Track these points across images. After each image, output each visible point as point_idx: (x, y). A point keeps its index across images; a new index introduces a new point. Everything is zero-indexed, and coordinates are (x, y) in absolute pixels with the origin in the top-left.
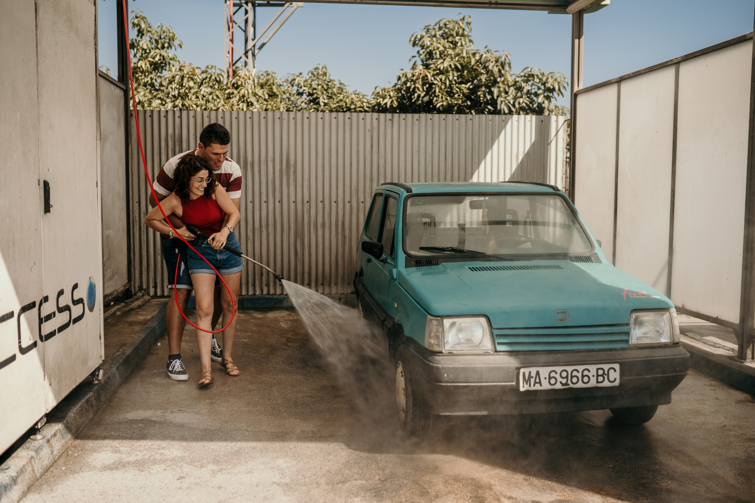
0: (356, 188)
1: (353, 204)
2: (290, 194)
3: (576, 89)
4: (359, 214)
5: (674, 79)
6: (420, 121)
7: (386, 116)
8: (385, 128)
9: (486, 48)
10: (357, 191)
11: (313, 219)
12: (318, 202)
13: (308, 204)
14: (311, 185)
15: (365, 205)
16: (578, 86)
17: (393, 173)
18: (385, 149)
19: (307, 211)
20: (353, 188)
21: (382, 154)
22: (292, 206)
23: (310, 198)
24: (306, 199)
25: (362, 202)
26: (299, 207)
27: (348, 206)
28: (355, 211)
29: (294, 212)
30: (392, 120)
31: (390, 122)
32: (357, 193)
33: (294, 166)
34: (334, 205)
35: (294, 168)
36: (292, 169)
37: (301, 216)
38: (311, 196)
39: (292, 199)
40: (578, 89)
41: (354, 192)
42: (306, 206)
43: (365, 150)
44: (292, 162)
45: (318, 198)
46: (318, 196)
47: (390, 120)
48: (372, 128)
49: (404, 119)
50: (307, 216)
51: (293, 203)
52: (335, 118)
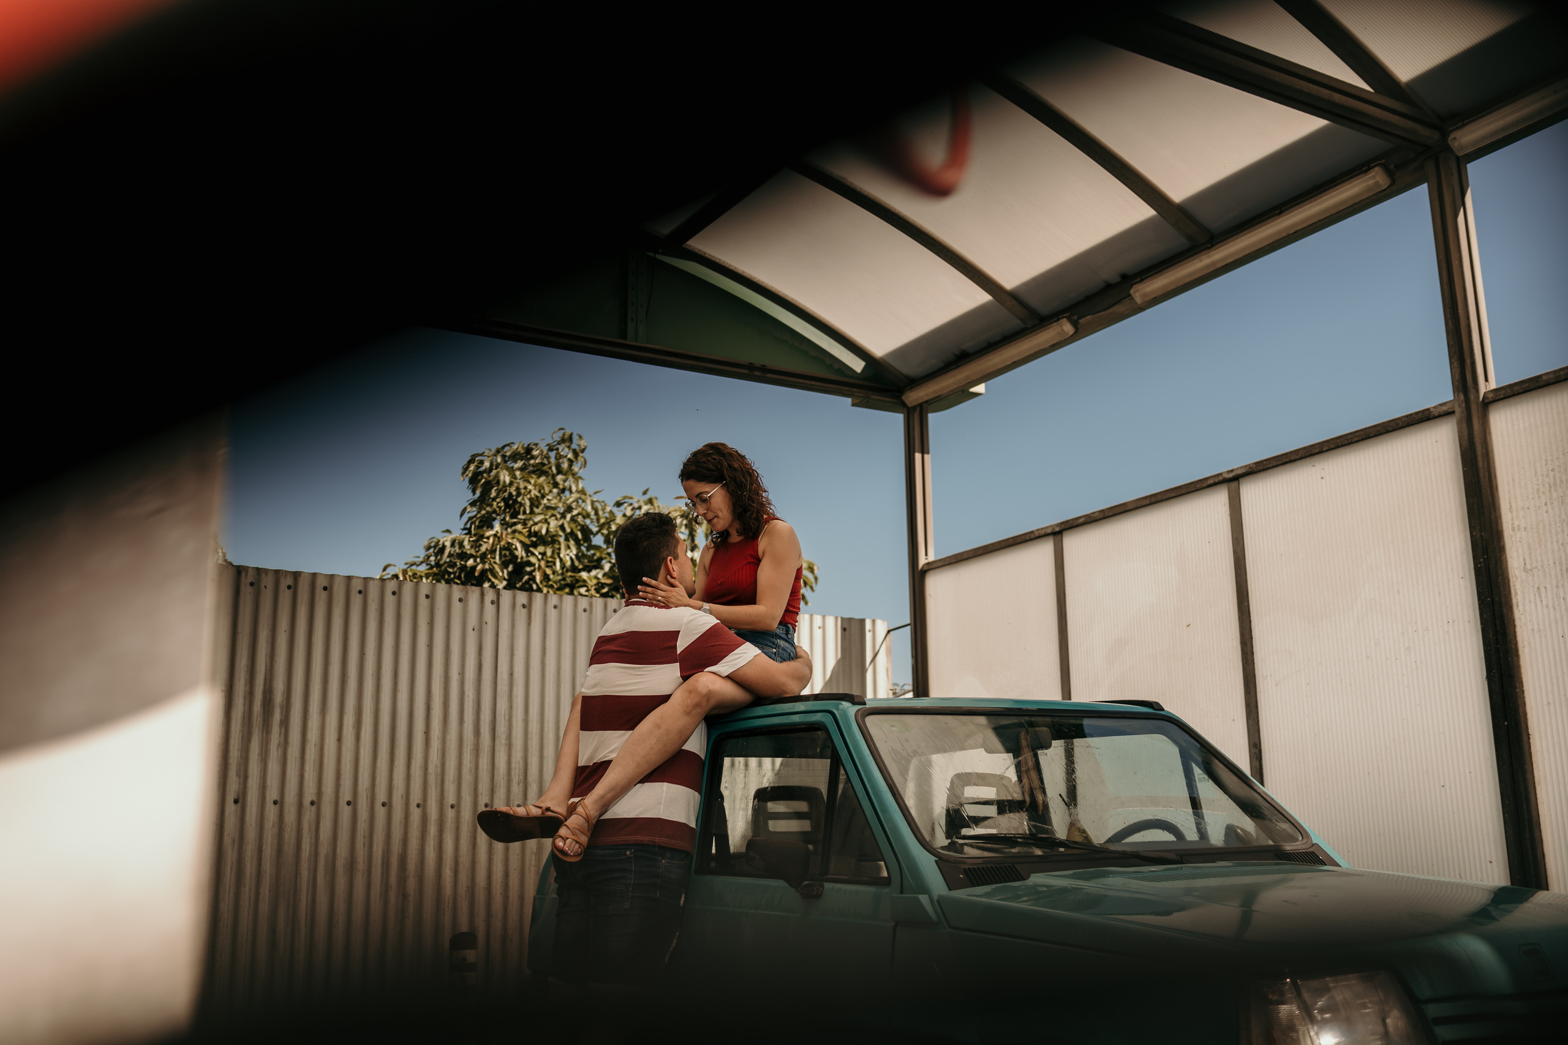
0: (439, 770)
1: (429, 811)
2: (269, 782)
3: (922, 561)
4: (444, 836)
5: (1228, 513)
6: (591, 612)
7: (514, 597)
8: (513, 626)
9: (645, 493)
10: (439, 778)
11: (324, 850)
12: (341, 803)
13: (314, 808)
14: (326, 760)
15: (458, 812)
16: (926, 555)
17: (529, 736)
18: (511, 674)
19: (310, 828)
20: (431, 769)
21: (503, 687)
22: (271, 812)
23: (319, 793)
24: (310, 794)
25: (452, 807)
26: (290, 817)
27: (416, 814)
28: (432, 829)
29: (275, 831)
30: (528, 607)
31: (524, 611)
32: (439, 781)
33: (282, 709)
34: (381, 812)
35: (281, 713)
36: (277, 716)
37: (293, 841)
38: (324, 789)
39: (272, 794)
40: (927, 561)
41: (432, 780)
42: (309, 814)
43: (462, 674)
44: (279, 697)
45: (341, 794)
46: (342, 789)
47: (524, 606)
48: (481, 622)
49: (555, 607)
50: (308, 841)
51: (273, 806)
52: (394, 593)
